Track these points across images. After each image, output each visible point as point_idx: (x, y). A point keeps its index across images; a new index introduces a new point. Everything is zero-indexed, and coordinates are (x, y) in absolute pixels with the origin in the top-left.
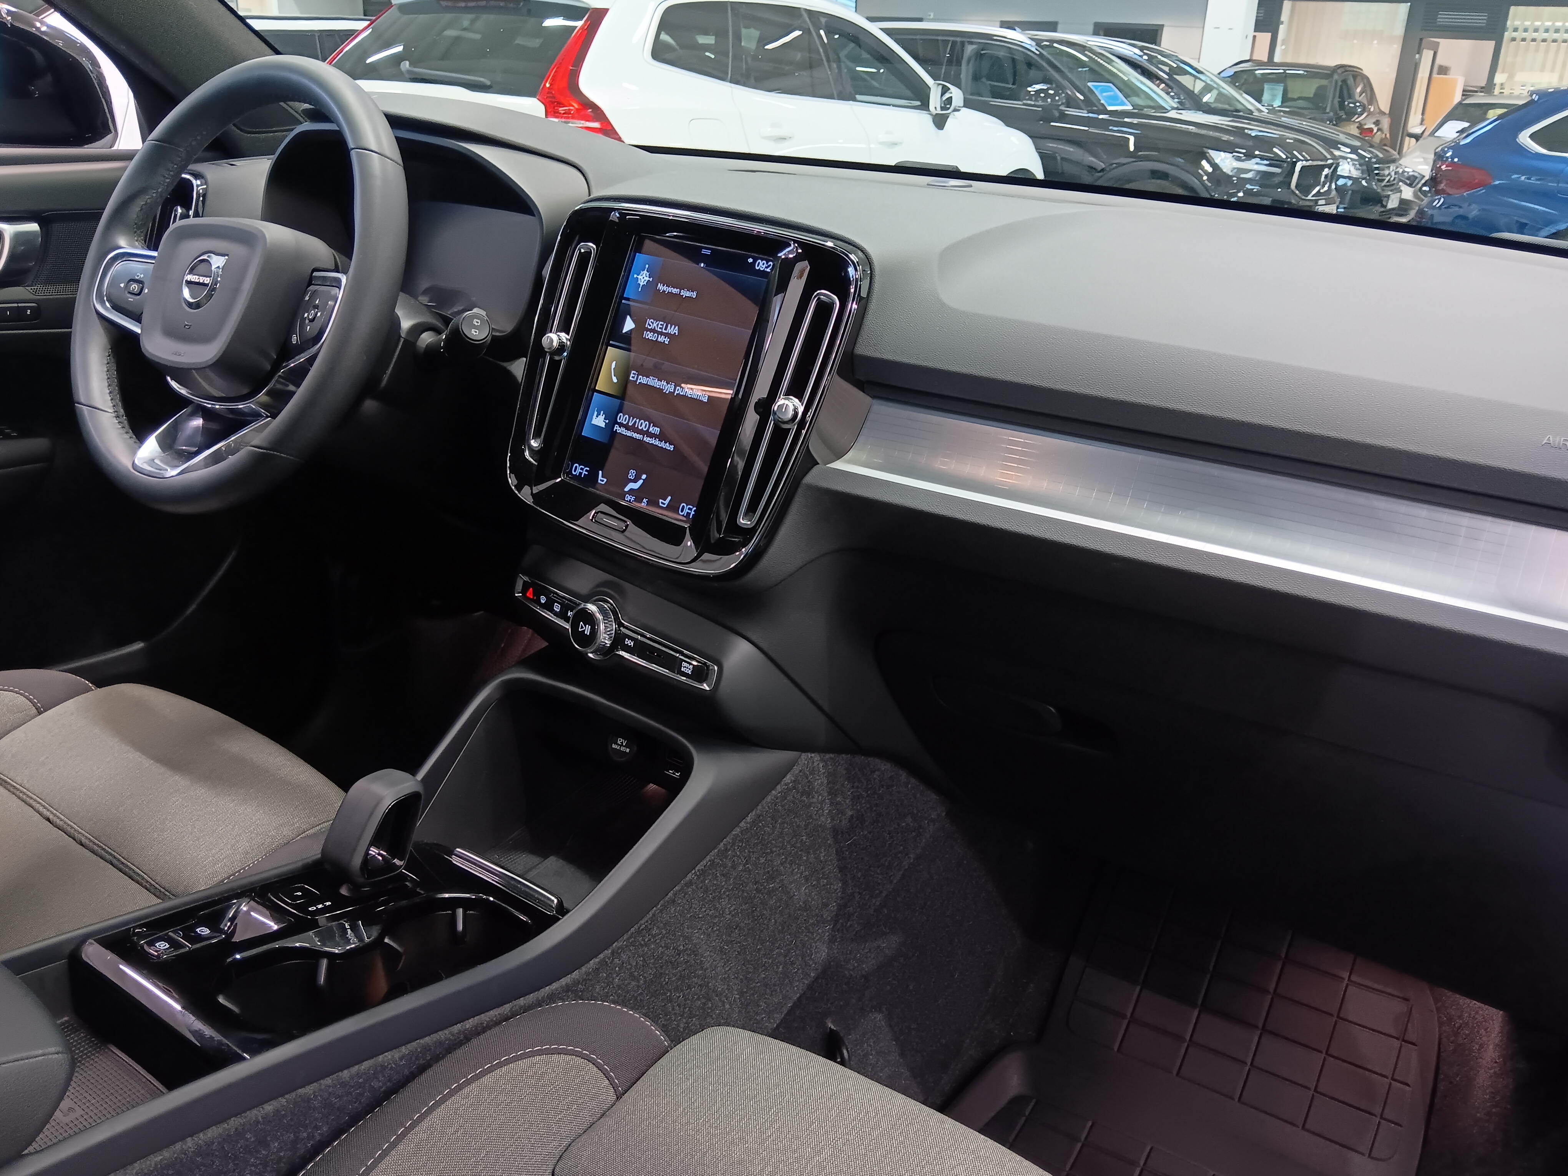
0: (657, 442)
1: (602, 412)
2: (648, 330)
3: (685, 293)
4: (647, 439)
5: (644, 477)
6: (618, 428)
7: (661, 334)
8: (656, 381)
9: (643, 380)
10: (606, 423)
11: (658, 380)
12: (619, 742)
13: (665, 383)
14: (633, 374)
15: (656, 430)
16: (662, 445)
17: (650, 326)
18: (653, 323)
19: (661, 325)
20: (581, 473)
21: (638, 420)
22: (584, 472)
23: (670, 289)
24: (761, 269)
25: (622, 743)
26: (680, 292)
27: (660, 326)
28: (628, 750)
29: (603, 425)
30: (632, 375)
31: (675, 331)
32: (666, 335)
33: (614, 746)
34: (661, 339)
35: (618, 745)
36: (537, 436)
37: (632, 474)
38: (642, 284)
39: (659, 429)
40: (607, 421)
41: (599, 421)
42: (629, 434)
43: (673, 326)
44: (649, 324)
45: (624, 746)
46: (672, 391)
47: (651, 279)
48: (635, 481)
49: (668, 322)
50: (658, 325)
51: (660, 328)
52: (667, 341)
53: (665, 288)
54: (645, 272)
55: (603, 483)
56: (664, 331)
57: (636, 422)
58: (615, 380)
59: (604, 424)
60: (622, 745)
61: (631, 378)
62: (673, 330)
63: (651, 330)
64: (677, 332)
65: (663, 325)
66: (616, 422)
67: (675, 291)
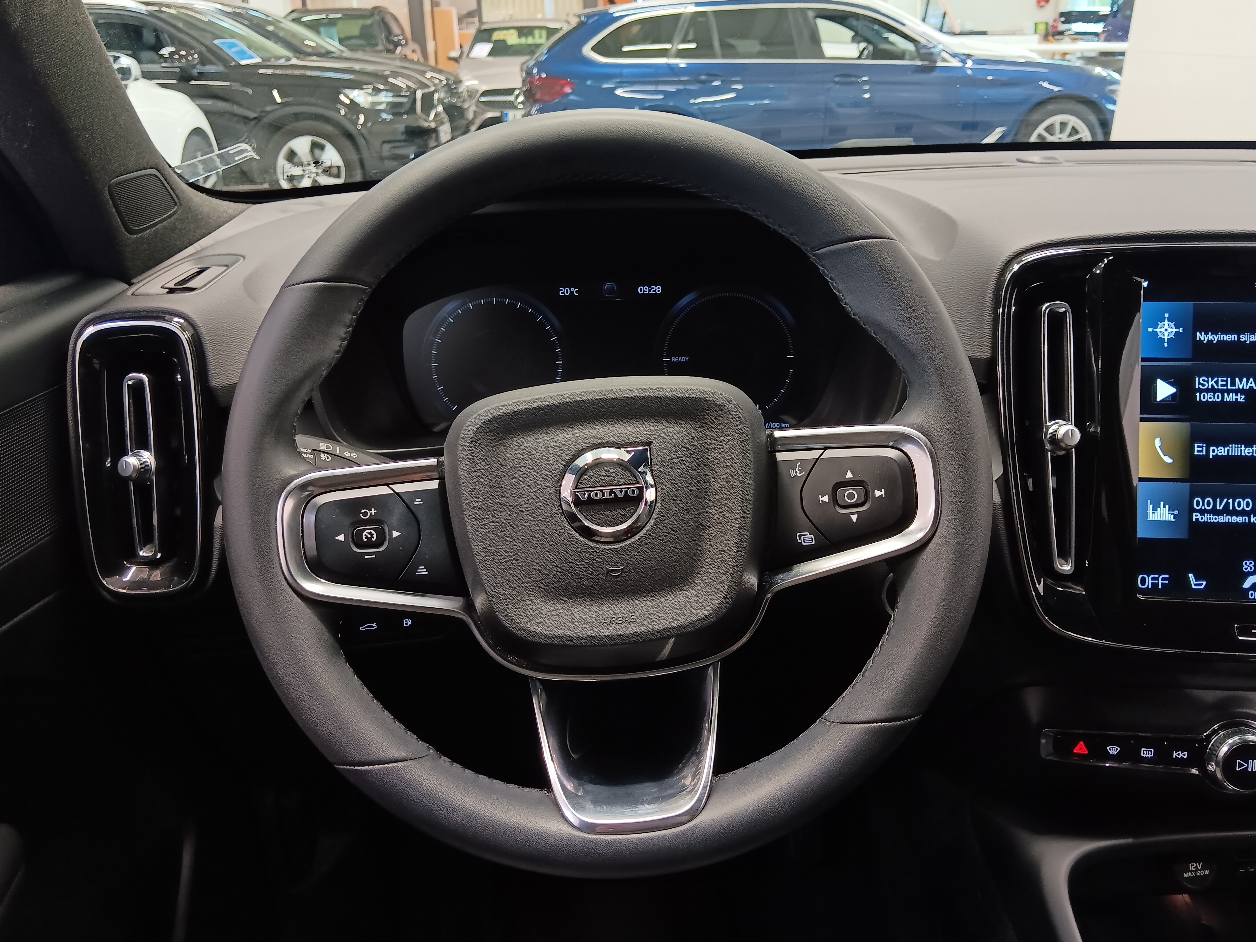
1: (1162, 503)
2: (1201, 391)
3: (1248, 338)
6: (1199, 517)
7: (1229, 391)
8: (1243, 448)
9: (1220, 451)
10: (1175, 515)
11: (1246, 447)
12: (1191, 868)
14: (1198, 447)
17: (1204, 385)
18: (1208, 382)
19: (1222, 381)
20: (1155, 585)
21: (1231, 501)
22: (1160, 582)
23: (1220, 337)
25: (1196, 867)
26: (1239, 338)
27: (1220, 383)
28: (1207, 872)
29: (1171, 518)
30: (1196, 449)
31: (1249, 385)
32: (1236, 392)
33: (1185, 875)
34: (1230, 398)
35: (1192, 871)
36: (1064, 555)
37: (1248, 565)
38: (1166, 338)
40: (1176, 512)
41: (1164, 514)
42: (1222, 519)
43: (1245, 380)
44: (1199, 383)
45: (1200, 870)
47: (1181, 330)
49: (1234, 375)
50: (1217, 382)
51: (1222, 385)
52: (1241, 398)
53: (1210, 337)
54: (1167, 323)
55: (1202, 587)
56: (1229, 387)
57: (1227, 504)
58: (1168, 460)
59: (1172, 516)
60: (1197, 870)
61: (1196, 453)
62: (1246, 384)
63: (1207, 391)
64: (1253, 385)
65: (1226, 381)
66: (1192, 510)
67: (1229, 338)
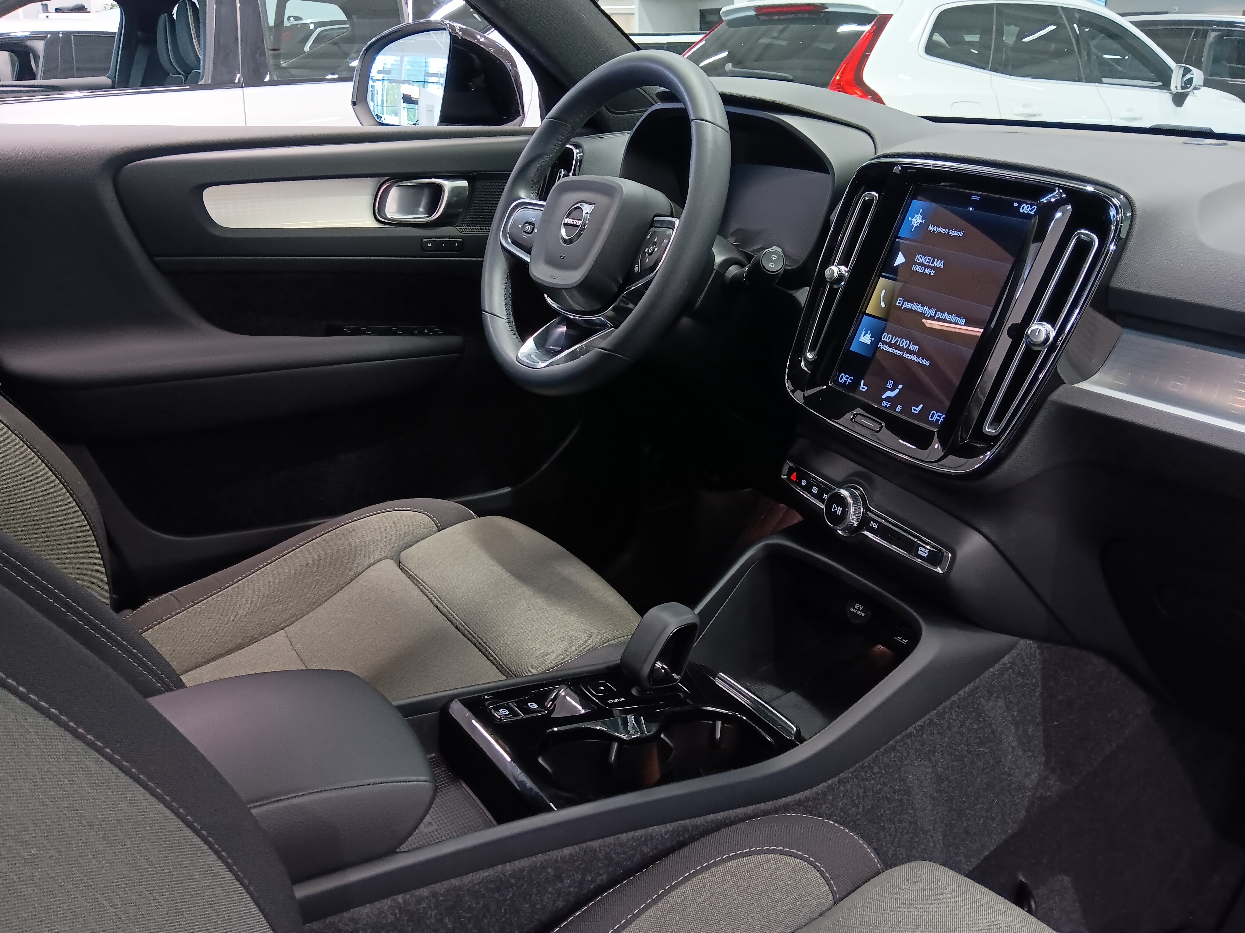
0: (915, 358)
1: (869, 332)
2: (916, 264)
3: (953, 233)
4: (906, 355)
5: (900, 387)
6: (882, 345)
7: (929, 267)
8: (920, 306)
9: (908, 305)
10: (872, 341)
12: (856, 607)
13: (927, 309)
14: (900, 300)
15: (916, 348)
16: (920, 360)
17: (919, 260)
18: (921, 258)
20: (846, 381)
21: (900, 339)
22: (849, 381)
23: (940, 230)
24: (1025, 212)
25: (859, 608)
26: (949, 232)
27: (927, 260)
28: (863, 615)
29: (869, 342)
30: (898, 301)
32: (932, 268)
33: (851, 609)
34: (927, 271)
35: (856, 609)
37: (890, 384)
38: (915, 225)
39: (918, 347)
40: (873, 339)
41: (866, 339)
42: (891, 350)
43: (940, 261)
44: (918, 259)
46: (933, 315)
47: (923, 221)
48: (892, 390)
49: (935, 257)
50: (926, 260)
51: (927, 262)
52: (932, 273)
53: (935, 228)
54: (919, 215)
55: (864, 390)
56: (930, 264)
57: (898, 340)
58: (883, 305)
60: (859, 610)
61: (897, 304)
62: (939, 264)
63: (919, 264)
64: (942, 265)
65: (930, 260)
66: (880, 340)
67: (944, 231)
